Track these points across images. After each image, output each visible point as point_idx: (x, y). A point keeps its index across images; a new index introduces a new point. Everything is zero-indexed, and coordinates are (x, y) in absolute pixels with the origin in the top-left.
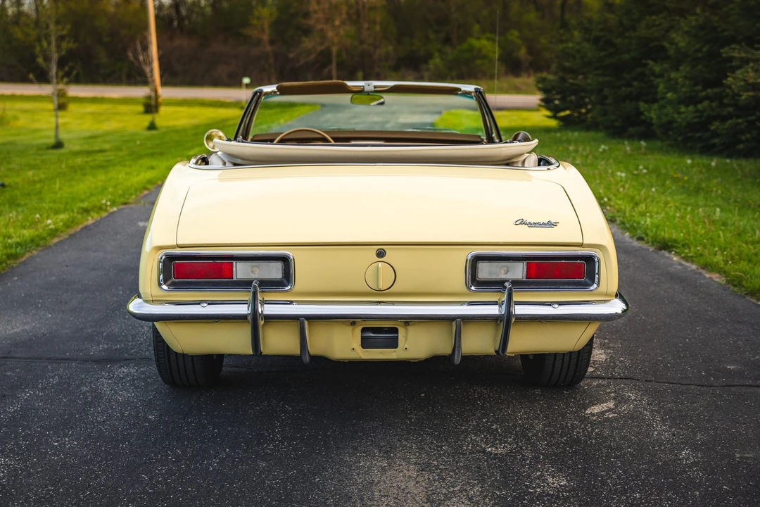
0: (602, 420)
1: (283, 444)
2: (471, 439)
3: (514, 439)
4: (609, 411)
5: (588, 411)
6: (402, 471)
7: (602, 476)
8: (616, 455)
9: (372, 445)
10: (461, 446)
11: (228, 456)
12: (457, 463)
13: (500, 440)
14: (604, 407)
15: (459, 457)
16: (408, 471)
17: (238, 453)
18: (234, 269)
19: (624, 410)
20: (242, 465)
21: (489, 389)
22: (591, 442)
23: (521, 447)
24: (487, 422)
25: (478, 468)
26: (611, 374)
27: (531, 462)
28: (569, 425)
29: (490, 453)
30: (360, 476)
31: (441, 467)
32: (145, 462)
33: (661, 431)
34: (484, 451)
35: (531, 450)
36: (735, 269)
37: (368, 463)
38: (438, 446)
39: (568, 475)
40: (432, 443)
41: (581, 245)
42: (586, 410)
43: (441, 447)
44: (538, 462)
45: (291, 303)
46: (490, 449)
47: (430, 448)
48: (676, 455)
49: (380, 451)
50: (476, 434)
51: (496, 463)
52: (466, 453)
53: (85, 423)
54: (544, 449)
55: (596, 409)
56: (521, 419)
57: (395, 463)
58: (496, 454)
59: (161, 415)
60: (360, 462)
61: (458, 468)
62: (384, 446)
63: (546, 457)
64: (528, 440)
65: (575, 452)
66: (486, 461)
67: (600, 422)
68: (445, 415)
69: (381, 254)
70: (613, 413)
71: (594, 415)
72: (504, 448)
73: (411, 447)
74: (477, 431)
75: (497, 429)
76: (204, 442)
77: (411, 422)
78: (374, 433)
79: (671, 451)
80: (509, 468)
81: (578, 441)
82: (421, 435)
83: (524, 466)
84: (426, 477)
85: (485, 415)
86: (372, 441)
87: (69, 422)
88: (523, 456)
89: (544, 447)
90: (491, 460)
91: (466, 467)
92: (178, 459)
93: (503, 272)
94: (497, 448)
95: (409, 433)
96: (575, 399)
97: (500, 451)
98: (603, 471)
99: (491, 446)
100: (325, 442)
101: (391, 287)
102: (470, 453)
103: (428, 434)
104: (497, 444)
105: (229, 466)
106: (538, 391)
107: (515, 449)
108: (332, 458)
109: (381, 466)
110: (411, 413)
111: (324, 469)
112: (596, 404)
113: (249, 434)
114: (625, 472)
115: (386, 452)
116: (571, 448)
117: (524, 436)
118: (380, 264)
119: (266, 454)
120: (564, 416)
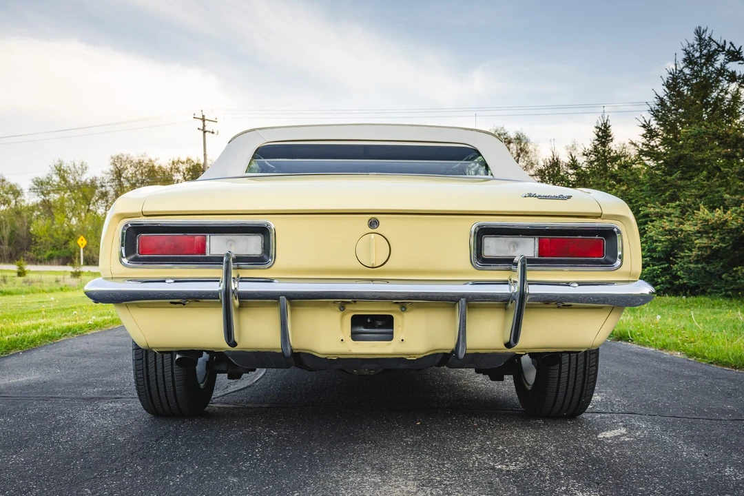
0: (617, 443)
1: (262, 462)
2: (477, 458)
3: (526, 458)
4: (623, 436)
5: (600, 436)
6: (398, 487)
7: (641, 491)
8: (648, 472)
9: (363, 464)
10: (467, 465)
11: (195, 472)
12: (464, 479)
13: (510, 459)
14: (616, 432)
15: (465, 473)
16: (406, 486)
17: (208, 470)
18: (208, 244)
19: (639, 435)
20: (209, 481)
21: (488, 420)
22: (615, 461)
23: (536, 465)
24: (492, 444)
25: (489, 483)
26: (612, 410)
27: (551, 478)
28: (583, 447)
29: (501, 470)
30: (349, 491)
31: (445, 482)
32: (95, 477)
33: (689, 451)
34: (493, 468)
35: (547, 467)
36: (691, 347)
37: (359, 479)
38: (439, 464)
39: (600, 491)
40: (433, 461)
41: (599, 216)
42: (597, 434)
43: (443, 464)
44: (560, 478)
45: (270, 281)
46: (499, 467)
47: (431, 466)
48: (719, 472)
49: (373, 469)
50: (481, 454)
51: (510, 479)
52: (473, 471)
53: (44, 443)
54: (562, 467)
55: (609, 434)
56: (528, 442)
57: (390, 479)
58: (508, 471)
59: (133, 437)
60: (349, 478)
61: (465, 484)
62: (377, 464)
63: (567, 473)
64: (541, 459)
65: (600, 469)
66: (498, 477)
67: (617, 444)
68: (444, 439)
69: (373, 224)
70: (628, 437)
71: (608, 439)
72: (515, 466)
73: (409, 465)
74: (482, 450)
75: (503, 450)
76: (172, 460)
77: (407, 444)
78: (365, 452)
79: (712, 469)
80: (527, 484)
81: (598, 460)
82: (419, 455)
83: (544, 482)
84: (428, 492)
85: (488, 439)
86: (364, 460)
87: (27, 442)
88: (540, 472)
89: (562, 465)
90: (504, 475)
91: (474, 482)
92: (136, 474)
93: (512, 249)
94: (508, 465)
95: (405, 453)
96: (582, 427)
97: (512, 468)
98: (640, 487)
99: (500, 464)
100: (310, 460)
101: (385, 263)
102: (478, 470)
103: (427, 454)
104: (507, 462)
105: (193, 481)
106: (540, 422)
107: (529, 466)
108: (316, 474)
109: (374, 482)
110: (407, 437)
111: (306, 484)
112: (607, 431)
113: (225, 454)
114: (668, 487)
115: (381, 469)
116: (593, 465)
117: (536, 456)
118: (373, 235)
119: (241, 470)
120: (575, 440)
